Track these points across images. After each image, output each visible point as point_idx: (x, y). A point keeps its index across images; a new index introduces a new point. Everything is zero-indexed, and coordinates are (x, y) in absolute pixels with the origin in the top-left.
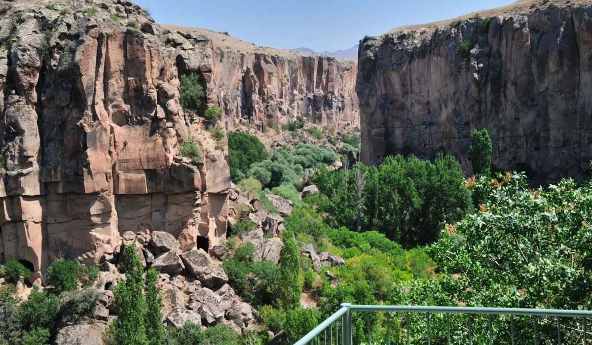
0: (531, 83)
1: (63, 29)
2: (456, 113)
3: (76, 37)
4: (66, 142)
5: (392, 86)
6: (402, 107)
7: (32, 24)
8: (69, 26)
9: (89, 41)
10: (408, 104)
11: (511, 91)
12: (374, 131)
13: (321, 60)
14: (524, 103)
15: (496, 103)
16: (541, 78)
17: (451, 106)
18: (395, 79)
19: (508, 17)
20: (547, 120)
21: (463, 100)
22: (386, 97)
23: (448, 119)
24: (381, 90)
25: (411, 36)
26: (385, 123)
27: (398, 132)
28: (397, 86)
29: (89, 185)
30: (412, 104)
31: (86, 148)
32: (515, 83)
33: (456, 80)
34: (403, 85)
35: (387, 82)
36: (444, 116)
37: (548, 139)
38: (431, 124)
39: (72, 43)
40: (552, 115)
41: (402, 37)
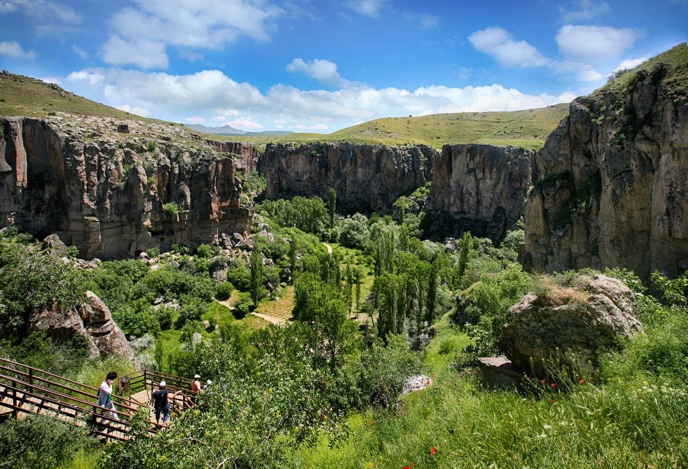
0: (339, 169)
1: (201, 157)
2: (311, 178)
3: (208, 161)
4: (202, 200)
5: (282, 164)
6: (286, 173)
7: (187, 154)
8: (203, 156)
9: (214, 163)
10: (289, 172)
11: (332, 171)
12: (274, 182)
13: (236, 144)
14: (337, 176)
15: (326, 175)
16: (344, 168)
17: (308, 175)
18: (283, 161)
19: (331, 144)
20: (345, 183)
21: (313, 173)
22: (279, 168)
23: (307, 180)
24: (277, 166)
25: (290, 145)
26: (279, 178)
27: (284, 183)
28: (284, 165)
29: (211, 217)
30: (291, 172)
31: (211, 202)
32: (334, 169)
33: (310, 165)
34: (287, 164)
35: (280, 162)
36: (305, 178)
37: (346, 190)
38: (299, 181)
39: (207, 164)
40: (348, 182)
41: (287, 145)
